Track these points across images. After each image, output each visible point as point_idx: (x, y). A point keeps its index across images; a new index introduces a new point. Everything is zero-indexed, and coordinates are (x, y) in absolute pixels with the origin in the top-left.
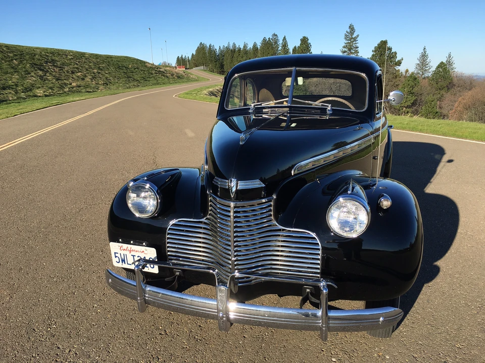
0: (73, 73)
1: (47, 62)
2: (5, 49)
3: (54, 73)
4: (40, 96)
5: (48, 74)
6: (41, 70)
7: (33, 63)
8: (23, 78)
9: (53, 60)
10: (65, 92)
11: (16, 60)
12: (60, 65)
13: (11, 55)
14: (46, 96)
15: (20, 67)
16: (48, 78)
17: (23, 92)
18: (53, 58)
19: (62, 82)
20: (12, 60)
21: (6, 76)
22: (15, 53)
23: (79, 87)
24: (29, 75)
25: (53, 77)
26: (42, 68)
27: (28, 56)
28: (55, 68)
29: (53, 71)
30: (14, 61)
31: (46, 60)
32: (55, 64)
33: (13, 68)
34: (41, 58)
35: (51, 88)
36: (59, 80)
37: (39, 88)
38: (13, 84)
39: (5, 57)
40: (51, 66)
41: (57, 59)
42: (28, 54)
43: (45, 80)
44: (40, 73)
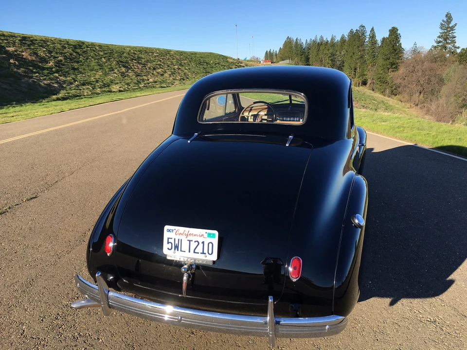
0: (154, 69)
1: (133, 59)
2: (97, 48)
3: (136, 70)
4: (114, 92)
5: (130, 71)
6: (124, 67)
7: (120, 61)
8: (106, 74)
9: (139, 57)
10: (140, 88)
11: (104, 58)
12: (145, 62)
13: (101, 53)
14: (120, 91)
15: (106, 64)
16: (129, 74)
17: (100, 88)
18: (140, 55)
19: (141, 78)
20: (101, 58)
21: (92, 73)
22: (106, 52)
23: (156, 82)
24: (112, 72)
25: (134, 74)
26: (127, 65)
27: (116, 54)
28: (139, 65)
29: (136, 67)
30: (103, 59)
31: (132, 57)
32: (140, 62)
33: (99, 65)
34: (128, 56)
35: (128, 84)
36: (139, 76)
37: (118, 83)
38: (94, 80)
39: (95, 55)
40: (136, 63)
41: (143, 56)
42: (117, 52)
43: (125, 77)
44: (123, 70)
